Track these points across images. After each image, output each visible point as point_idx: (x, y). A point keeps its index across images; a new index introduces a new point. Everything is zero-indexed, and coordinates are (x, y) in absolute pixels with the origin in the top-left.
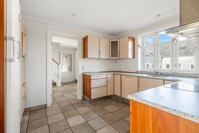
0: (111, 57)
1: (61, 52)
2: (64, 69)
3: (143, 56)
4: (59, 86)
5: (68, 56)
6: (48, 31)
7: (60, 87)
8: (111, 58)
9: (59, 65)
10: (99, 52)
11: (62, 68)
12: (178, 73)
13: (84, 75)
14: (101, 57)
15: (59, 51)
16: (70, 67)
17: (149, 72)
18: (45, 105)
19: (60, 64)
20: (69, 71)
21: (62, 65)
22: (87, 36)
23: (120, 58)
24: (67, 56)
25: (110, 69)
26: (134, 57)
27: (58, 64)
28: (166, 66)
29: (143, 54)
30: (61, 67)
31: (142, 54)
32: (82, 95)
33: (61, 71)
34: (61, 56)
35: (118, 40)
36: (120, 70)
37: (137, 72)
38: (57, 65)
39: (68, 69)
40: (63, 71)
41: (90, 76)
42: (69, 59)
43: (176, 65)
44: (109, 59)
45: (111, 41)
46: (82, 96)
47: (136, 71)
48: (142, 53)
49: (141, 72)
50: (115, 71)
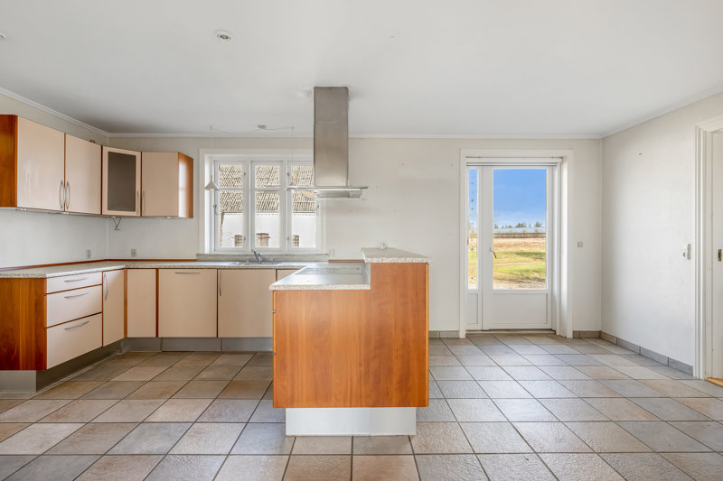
0: (109, 209)
8: (106, 212)
12: (294, 255)
14: (71, 208)
17: (234, 255)
25: (89, 253)
26: (191, 214)
28: (234, 240)
29: (215, 206)
31: (213, 209)
35: (137, 154)
36: (134, 253)
37: (201, 258)
41: (40, 281)
43: (288, 239)
44: (99, 216)
45: (106, 150)
47: (198, 255)
48: (213, 204)
49: (212, 258)
50: (110, 260)
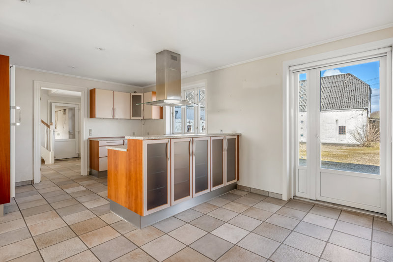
0: (133, 117)
1: (53, 105)
2: (58, 134)
3: (173, 116)
4: (50, 163)
5: (67, 111)
6: (35, 81)
7: (52, 164)
9: (49, 128)
10: (114, 110)
11: (56, 133)
13: (91, 141)
14: (116, 117)
15: (49, 101)
16: (71, 131)
18: (31, 181)
19: (51, 126)
20: (69, 138)
21: (56, 128)
22: (95, 89)
23: (144, 118)
24: (65, 110)
26: (161, 117)
27: (48, 126)
30: (54, 131)
31: (172, 114)
32: (89, 169)
33: (54, 137)
34: (54, 110)
35: (142, 94)
36: (148, 134)
38: (46, 127)
39: (68, 135)
40: (58, 138)
41: (98, 142)
42: (70, 115)
44: (130, 119)
45: (132, 94)
46: (89, 171)
48: (172, 112)
